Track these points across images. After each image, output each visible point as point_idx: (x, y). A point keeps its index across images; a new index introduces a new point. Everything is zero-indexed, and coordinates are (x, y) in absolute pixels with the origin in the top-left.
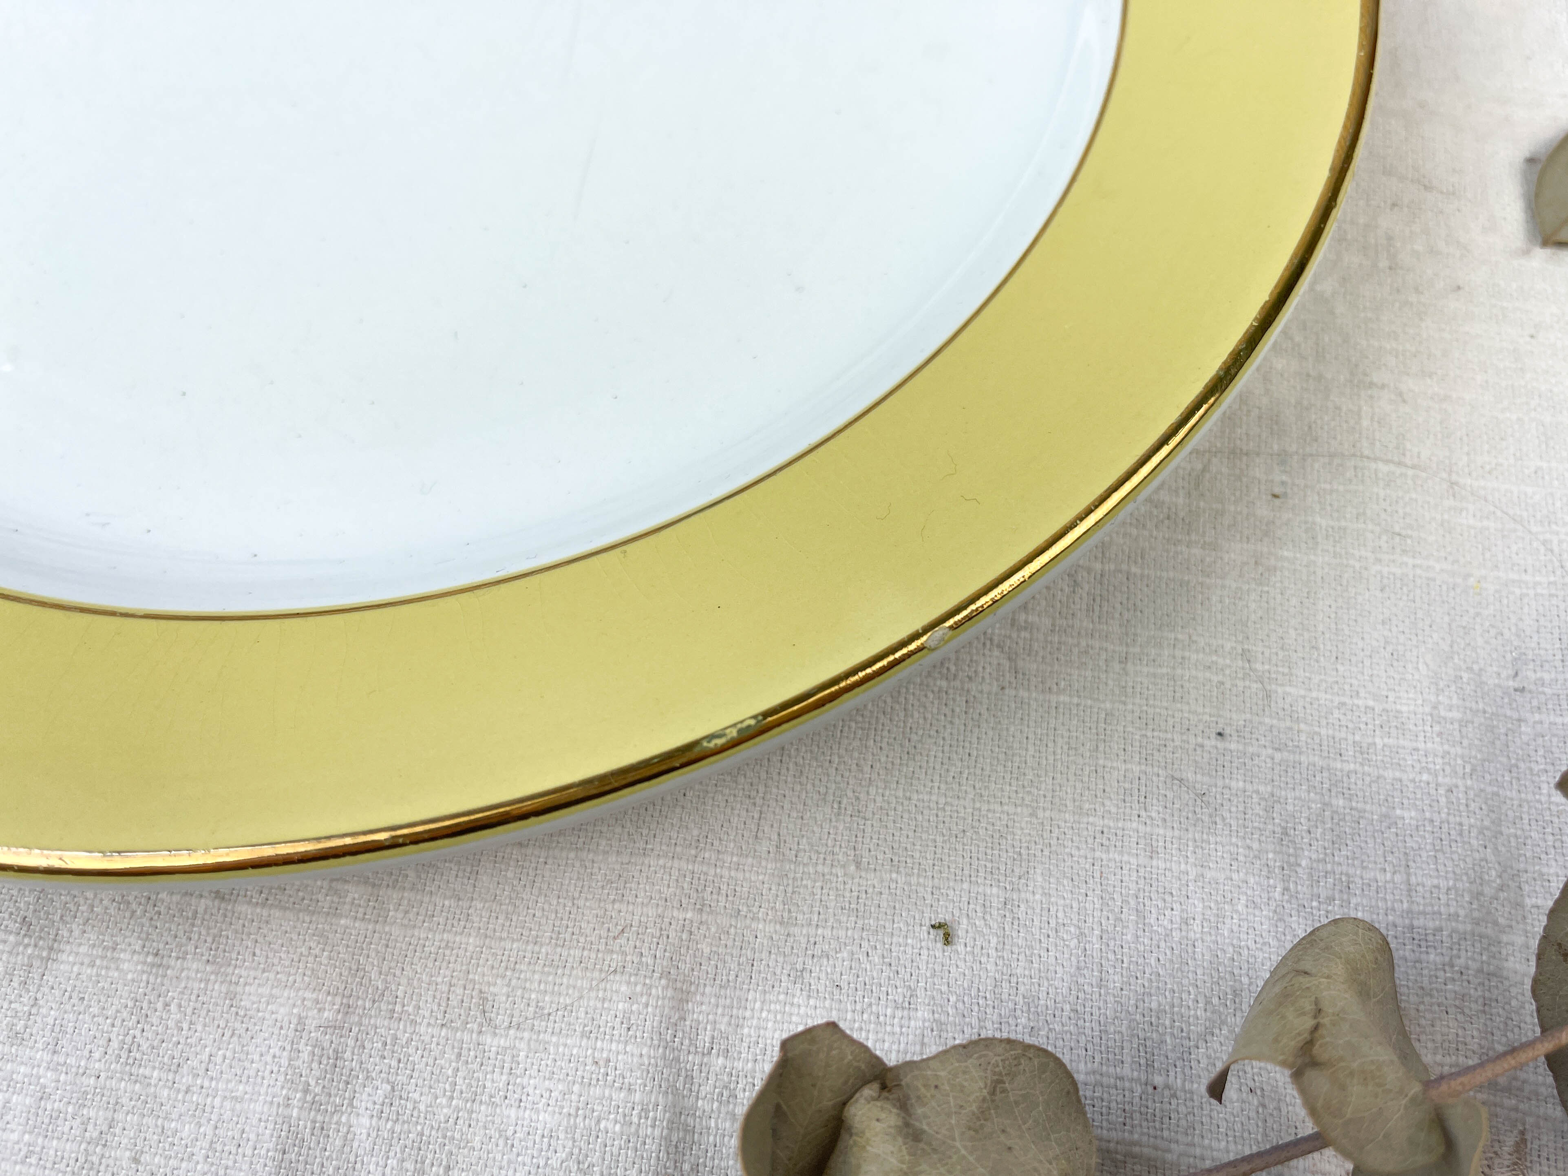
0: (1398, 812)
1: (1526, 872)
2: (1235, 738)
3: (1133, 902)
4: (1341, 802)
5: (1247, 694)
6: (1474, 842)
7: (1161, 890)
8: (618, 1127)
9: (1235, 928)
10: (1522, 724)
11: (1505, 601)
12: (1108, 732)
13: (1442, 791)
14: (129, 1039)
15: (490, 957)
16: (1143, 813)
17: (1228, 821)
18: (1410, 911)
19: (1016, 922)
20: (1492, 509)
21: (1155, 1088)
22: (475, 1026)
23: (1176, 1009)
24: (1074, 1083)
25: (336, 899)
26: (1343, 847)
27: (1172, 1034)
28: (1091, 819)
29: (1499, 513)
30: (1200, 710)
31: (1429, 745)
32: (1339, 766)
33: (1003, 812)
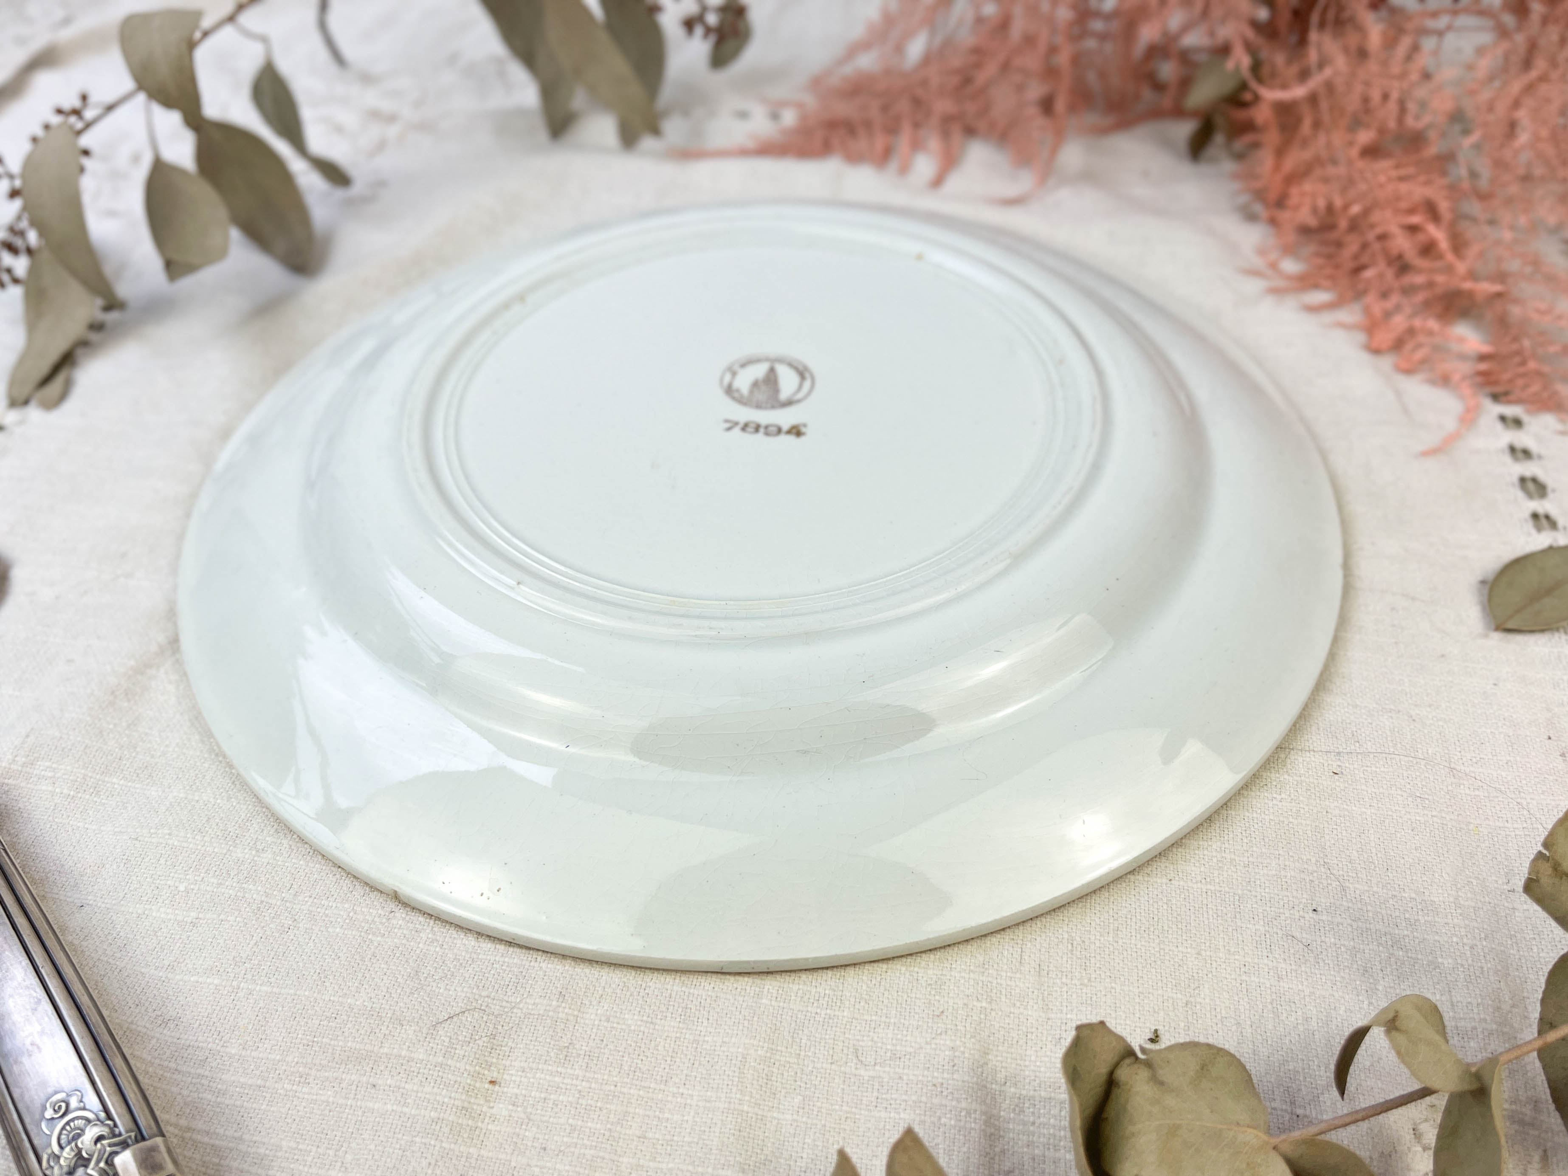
0: (1440, 960)
1: (1529, 998)
2: (1325, 912)
3: (1270, 1007)
4: (1401, 953)
5: (1330, 888)
6: (1492, 978)
7: (1287, 1000)
8: (953, 1122)
9: (1340, 1025)
10: (1516, 911)
11: (1496, 839)
12: (1242, 907)
13: (1467, 948)
14: (634, 1065)
15: (858, 1025)
16: (1270, 955)
17: (1326, 962)
18: (1454, 1017)
19: (1195, 1015)
20: (1480, 784)
21: (1298, 1116)
22: (853, 1065)
23: (1306, 1071)
24: (1250, 1076)
25: (757, 989)
26: (1406, 980)
27: (1305, 1086)
28: (1237, 957)
29: (1485, 787)
30: (1299, 896)
31: (1456, 920)
32: (1397, 932)
33: (1179, 951)
